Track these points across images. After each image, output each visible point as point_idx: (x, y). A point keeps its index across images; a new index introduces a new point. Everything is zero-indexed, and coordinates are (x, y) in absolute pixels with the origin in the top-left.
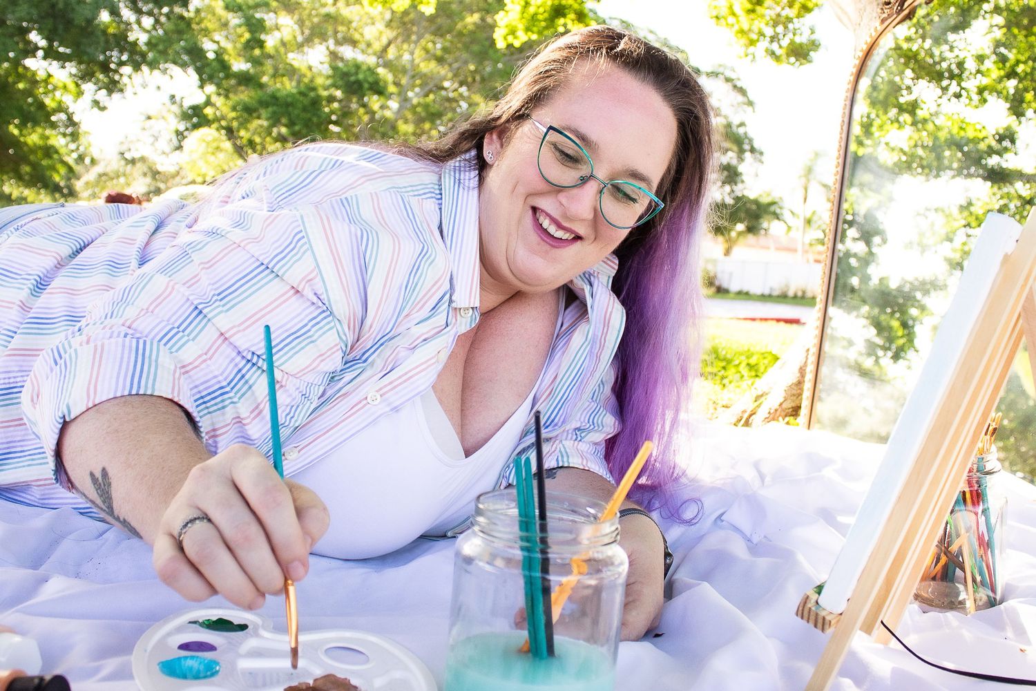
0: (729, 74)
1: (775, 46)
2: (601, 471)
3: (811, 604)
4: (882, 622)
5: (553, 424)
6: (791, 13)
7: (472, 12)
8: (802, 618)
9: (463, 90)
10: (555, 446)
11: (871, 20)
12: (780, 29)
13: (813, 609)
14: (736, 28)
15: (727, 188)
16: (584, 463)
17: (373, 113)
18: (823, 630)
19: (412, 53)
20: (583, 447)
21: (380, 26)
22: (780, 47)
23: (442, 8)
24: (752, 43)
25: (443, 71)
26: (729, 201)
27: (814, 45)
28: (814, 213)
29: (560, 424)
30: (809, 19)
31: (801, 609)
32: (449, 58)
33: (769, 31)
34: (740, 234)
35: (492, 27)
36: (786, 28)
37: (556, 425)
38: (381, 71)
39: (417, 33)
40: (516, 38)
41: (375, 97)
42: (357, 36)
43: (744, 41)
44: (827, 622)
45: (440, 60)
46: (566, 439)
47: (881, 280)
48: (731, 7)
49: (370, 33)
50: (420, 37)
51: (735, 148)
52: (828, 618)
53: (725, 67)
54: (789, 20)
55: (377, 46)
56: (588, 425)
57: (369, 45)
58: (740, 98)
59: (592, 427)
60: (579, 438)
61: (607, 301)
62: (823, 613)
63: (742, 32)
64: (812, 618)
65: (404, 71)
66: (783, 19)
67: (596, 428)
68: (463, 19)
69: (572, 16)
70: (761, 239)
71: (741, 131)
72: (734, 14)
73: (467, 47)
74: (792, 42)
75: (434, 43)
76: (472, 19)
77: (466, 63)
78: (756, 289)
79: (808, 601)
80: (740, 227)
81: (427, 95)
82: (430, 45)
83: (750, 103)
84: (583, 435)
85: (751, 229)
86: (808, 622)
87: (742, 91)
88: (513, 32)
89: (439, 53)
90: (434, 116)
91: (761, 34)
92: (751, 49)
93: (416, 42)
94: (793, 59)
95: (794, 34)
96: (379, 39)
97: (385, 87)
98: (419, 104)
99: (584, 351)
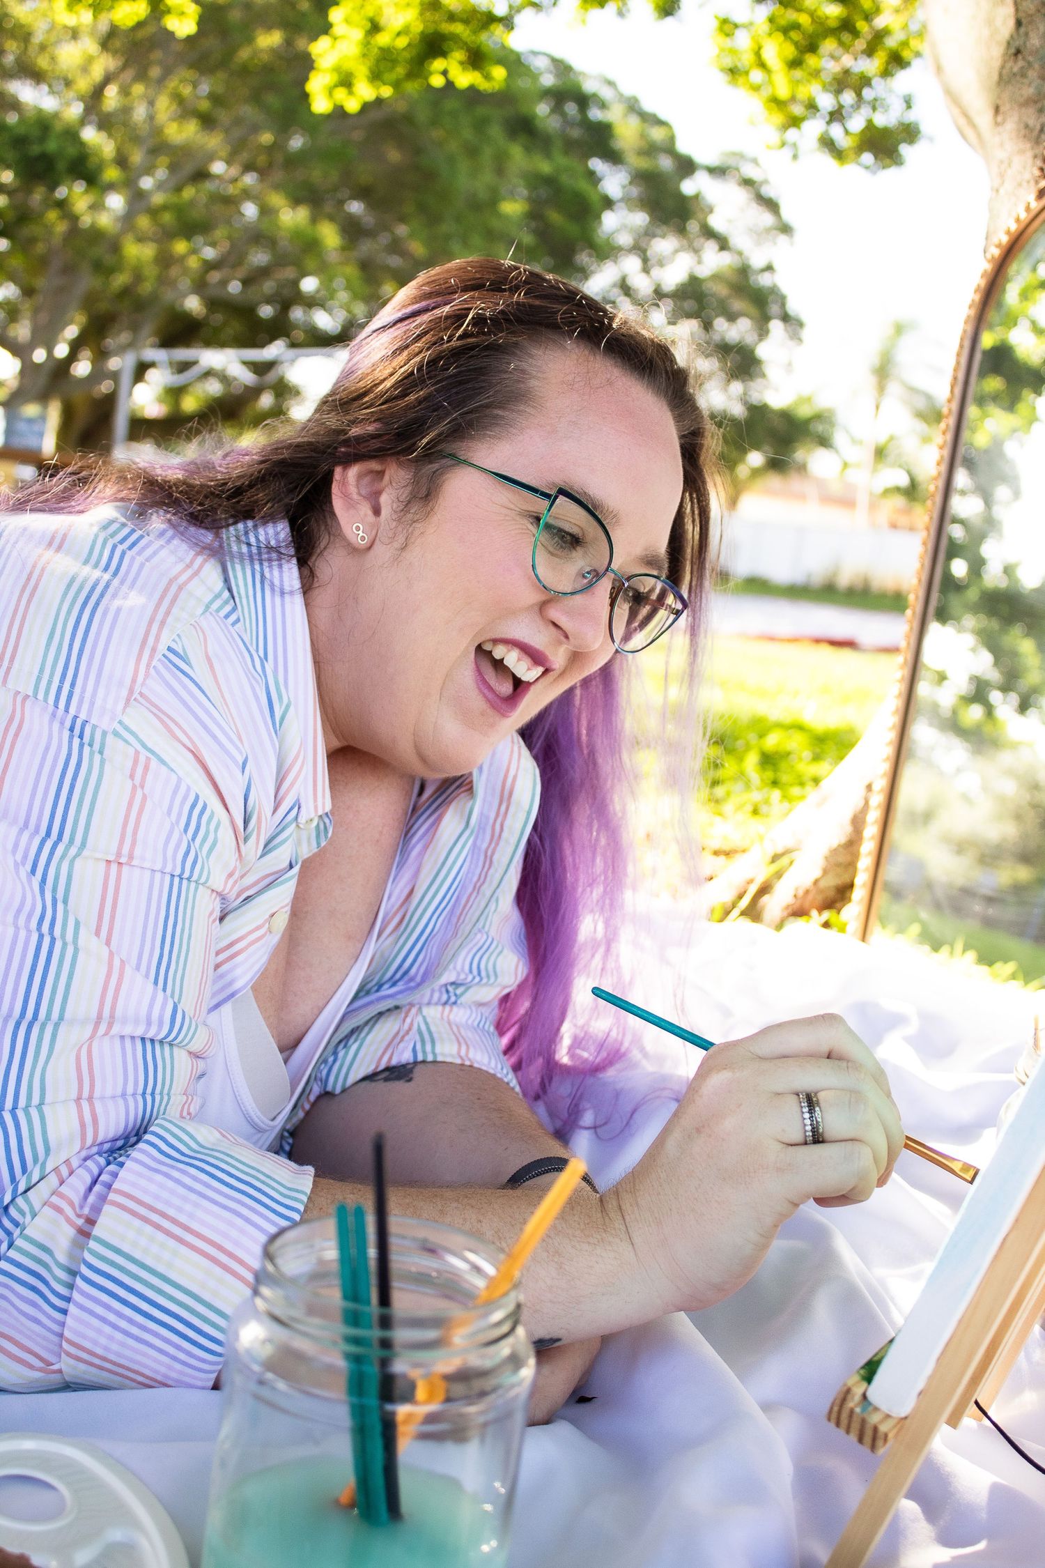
0: (749, 171)
1: (836, 131)
2: (493, 1064)
3: (853, 1402)
4: (976, 1403)
5: (406, 978)
6: (870, 66)
7: (269, 28)
8: (838, 1424)
9: (249, 179)
10: (408, 1020)
11: (1020, 185)
12: (848, 98)
13: (858, 1410)
14: (765, 93)
15: (737, 387)
16: (463, 1052)
17: (74, 219)
18: (873, 1447)
19: (151, 103)
20: (459, 1015)
21: (89, 45)
22: (847, 132)
23: (211, 18)
24: (795, 122)
25: (214, 141)
26: (738, 410)
27: (910, 133)
28: (892, 438)
29: (418, 979)
30: (903, 81)
31: (836, 1409)
32: (224, 116)
33: (826, 102)
34: (756, 473)
35: (306, 64)
36: (859, 95)
37: (412, 979)
38: (90, 135)
39: (160, 63)
40: (351, 93)
41: (79, 187)
42: (43, 62)
43: (779, 118)
44: (880, 1435)
45: (207, 121)
46: (429, 1004)
47: (1008, 570)
48: (758, 54)
49: (69, 55)
50: (167, 72)
51: (753, 310)
52: (883, 1428)
53: (741, 156)
54: (865, 81)
55: (84, 85)
56: (470, 978)
57: (68, 83)
58: (767, 219)
59: (477, 979)
60: (453, 999)
61: (509, 750)
62: (874, 1419)
63: (777, 103)
64: (855, 1426)
65: (136, 139)
66: (853, 80)
67: (485, 981)
68: (250, 40)
69: (458, 55)
70: (794, 482)
71: (765, 280)
72: (762, 65)
73: (256, 98)
74: (870, 125)
75: (195, 85)
76: (269, 40)
77: (256, 129)
78: (781, 573)
79: (849, 1397)
80: (755, 458)
81: (178, 189)
82: (187, 91)
83: (786, 229)
84: (459, 991)
85: (777, 465)
86: (848, 1432)
87: (771, 205)
88: (346, 82)
89: (204, 105)
90: (191, 227)
91: (812, 106)
92: (792, 134)
93: (161, 81)
94: (868, 158)
95: (874, 109)
96: (85, 69)
97: (100, 168)
98: (165, 208)
99: (463, 847)
